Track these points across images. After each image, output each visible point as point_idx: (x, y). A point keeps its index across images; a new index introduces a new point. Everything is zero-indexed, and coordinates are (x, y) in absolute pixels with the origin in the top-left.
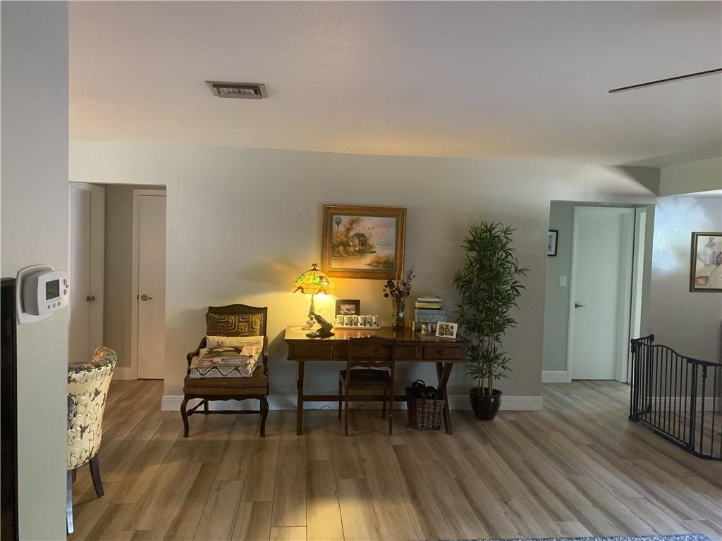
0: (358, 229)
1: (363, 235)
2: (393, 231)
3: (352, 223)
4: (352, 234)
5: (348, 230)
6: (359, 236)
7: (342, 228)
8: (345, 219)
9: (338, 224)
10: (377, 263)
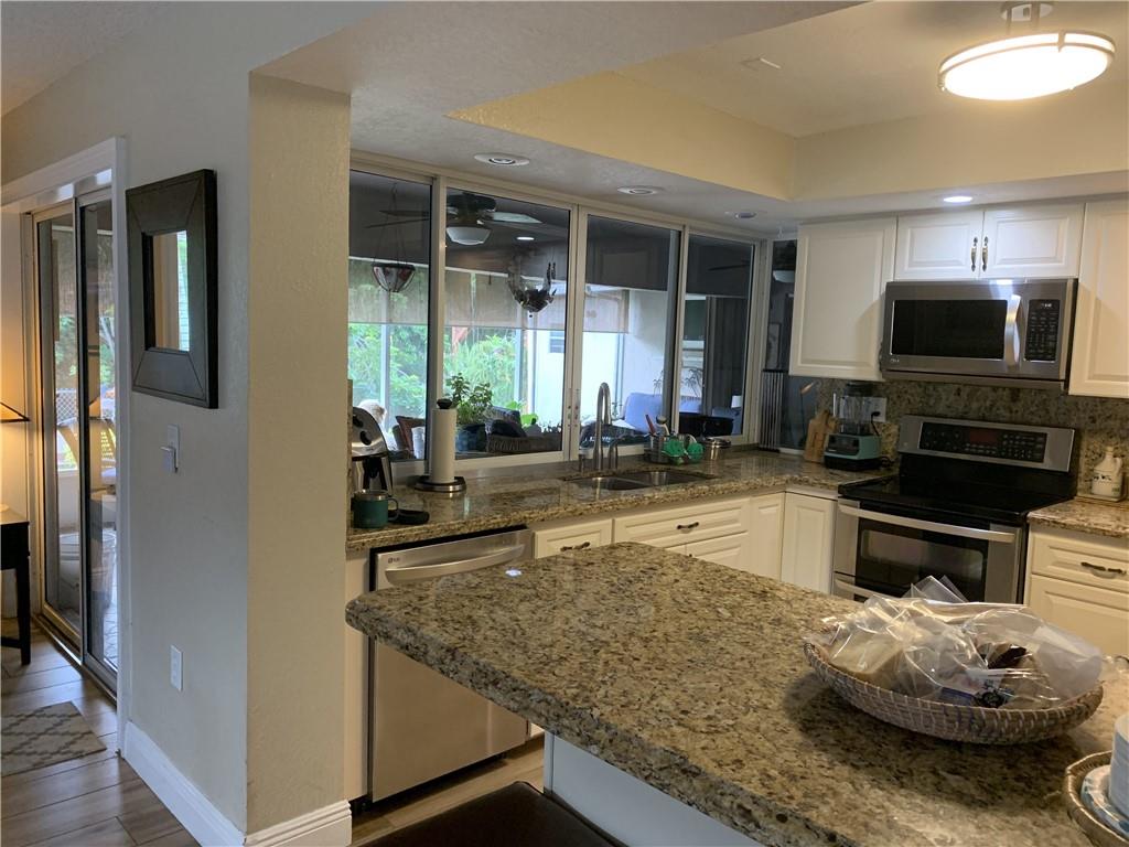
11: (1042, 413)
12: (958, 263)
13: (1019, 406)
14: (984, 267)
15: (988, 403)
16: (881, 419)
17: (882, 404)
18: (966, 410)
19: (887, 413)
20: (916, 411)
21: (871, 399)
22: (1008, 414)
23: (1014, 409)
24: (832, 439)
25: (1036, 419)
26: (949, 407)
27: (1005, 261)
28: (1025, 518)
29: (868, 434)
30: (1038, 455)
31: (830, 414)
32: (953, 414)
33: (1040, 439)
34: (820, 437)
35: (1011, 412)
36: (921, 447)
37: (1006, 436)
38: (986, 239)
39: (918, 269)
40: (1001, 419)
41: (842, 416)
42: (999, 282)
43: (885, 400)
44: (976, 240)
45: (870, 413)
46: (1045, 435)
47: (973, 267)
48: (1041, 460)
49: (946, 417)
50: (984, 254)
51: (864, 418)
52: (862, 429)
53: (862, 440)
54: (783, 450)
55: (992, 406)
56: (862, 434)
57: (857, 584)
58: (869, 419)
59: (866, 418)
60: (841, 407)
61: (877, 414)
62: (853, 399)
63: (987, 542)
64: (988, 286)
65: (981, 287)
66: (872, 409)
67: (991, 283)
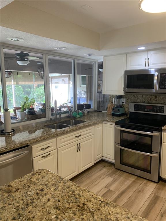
11: (163, 101)
12: (142, 65)
13: (157, 99)
14: (148, 66)
15: (150, 99)
16: (125, 104)
17: (124, 100)
18: (144, 101)
19: (126, 102)
20: (132, 102)
21: (122, 99)
22: (154, 101)
23: (156, 100)
24: (113, 109)
25: (161, 103)
26: (140, 100)
27: (153, 64)
28: (161, 129)
29: (122, 107)
30: (162, 111)
31: (112, 103)
32: (142, 102)
33: (163, 107)
34: (110, 108)
35: (155, 101)
36: (134, 110)
37: (154, 107)
38: (149, 59)
39: (132, 67)
40: (153, 103)
41: (115, 103)
42: (151, 69)
43: (125, 99)
44: (146, 59)
45: (122, 102)
46: (164, 107)
47: (146, 65)
48: (163, 113)
49: (140, 103)
50: (148, 62)
51: (120, 103)
52: (120, 106)
53: (120, 109)
54: (102, 111)
55: (151, 99)
56: (120, 108)
57: (121, 146)
58: (122, 104)
59: (121, 103)
60: (115, 101)
61: (123, 102)
62: (118, 99)
63: (152, 135)
64: (149, 70)
65: (147, 71)
66: (122, 101)
67: (150, 69)
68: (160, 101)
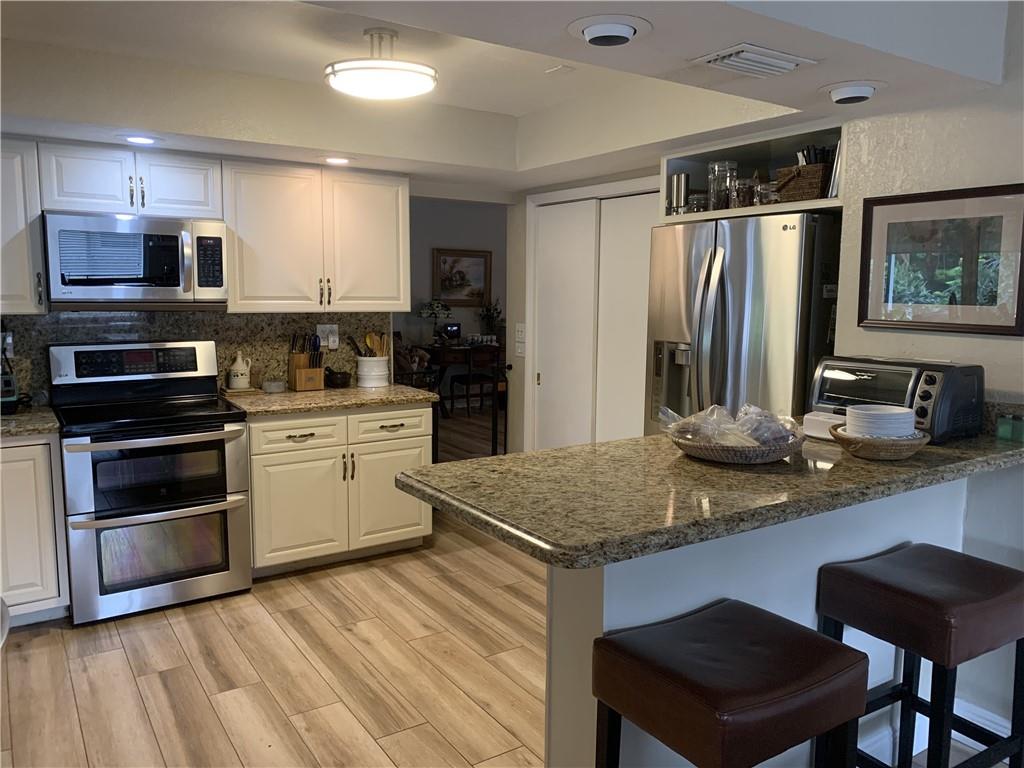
0: (459, 267)
1: (462, 272)
2: (482, 268)
3: (455, 262)
4: (454, 271)
5: (452, 268)
6: (459, 272)
7: (447, 267)
8: (450, 260)
9: (445, 263)
10: (472, 294)
12: (117, 199)
14: (143, 204)
16: (9, 355)
19: (14, 348)
23: (152, 330)
25: (172, 336)
28: (246, 413)
30: (192, 365)
33: (192, 352)
36: (77, 376)
37: (161, 354)
38: (141, 179)
39: (69, 199)
43: (12, 334)
44: (131, 178)
46: (195, 349)
47: (132, 202)
48: (197, 370)
50: (142, 192)
68: (168, 332)
